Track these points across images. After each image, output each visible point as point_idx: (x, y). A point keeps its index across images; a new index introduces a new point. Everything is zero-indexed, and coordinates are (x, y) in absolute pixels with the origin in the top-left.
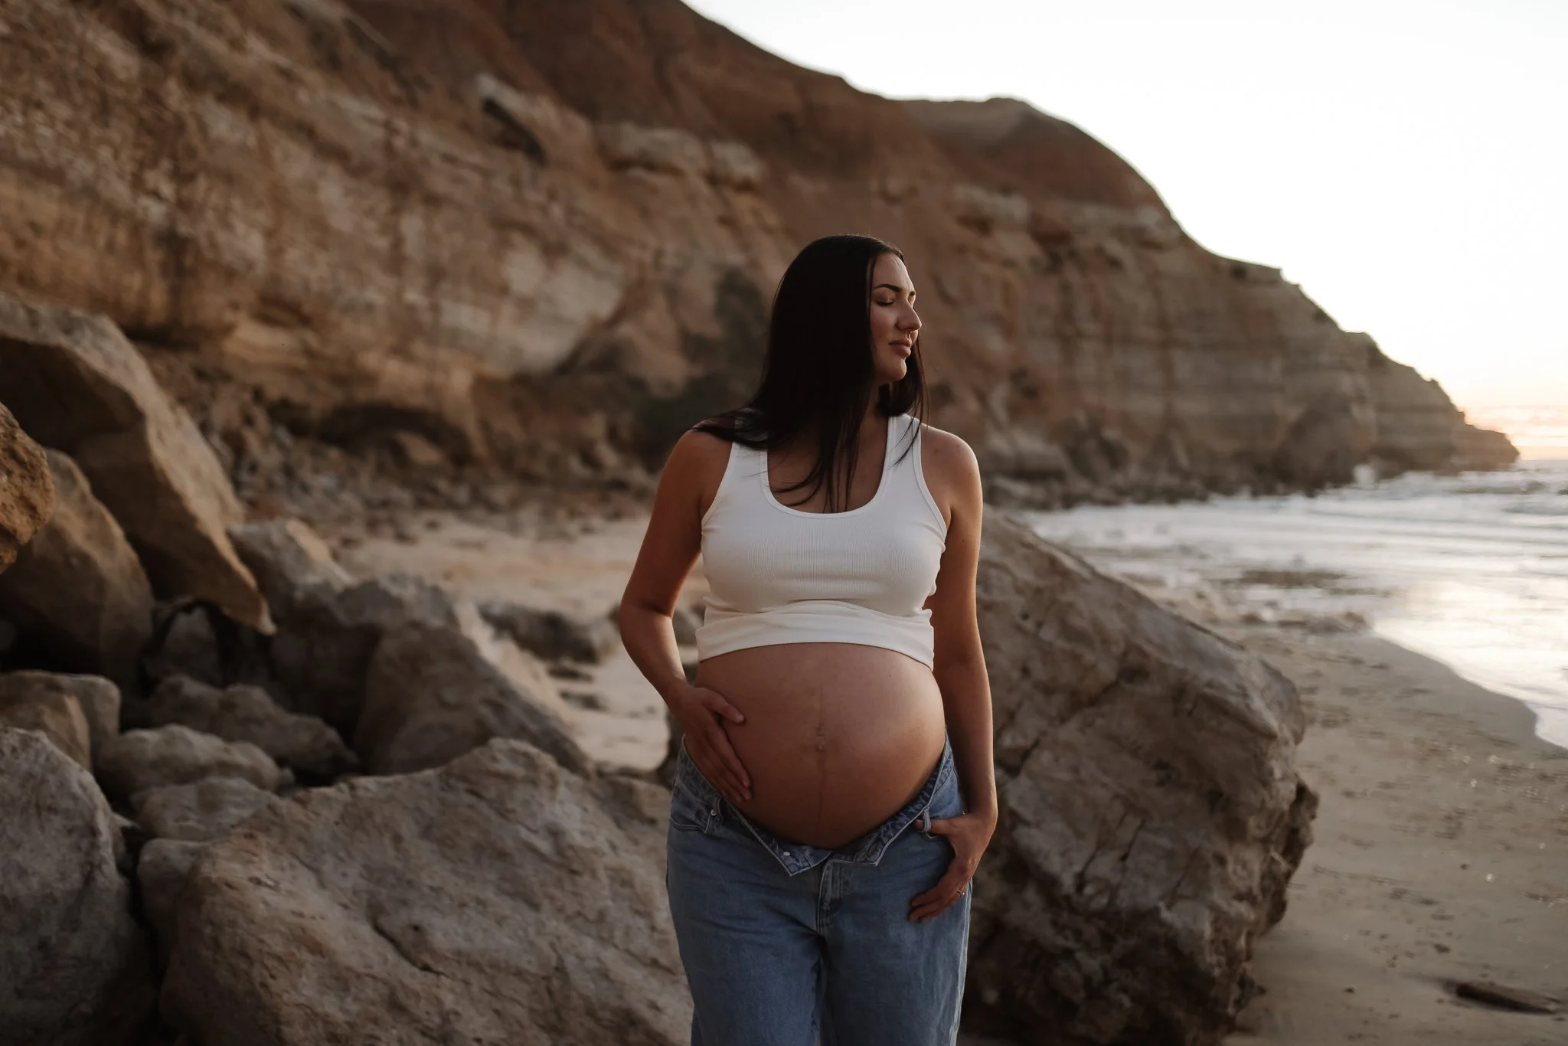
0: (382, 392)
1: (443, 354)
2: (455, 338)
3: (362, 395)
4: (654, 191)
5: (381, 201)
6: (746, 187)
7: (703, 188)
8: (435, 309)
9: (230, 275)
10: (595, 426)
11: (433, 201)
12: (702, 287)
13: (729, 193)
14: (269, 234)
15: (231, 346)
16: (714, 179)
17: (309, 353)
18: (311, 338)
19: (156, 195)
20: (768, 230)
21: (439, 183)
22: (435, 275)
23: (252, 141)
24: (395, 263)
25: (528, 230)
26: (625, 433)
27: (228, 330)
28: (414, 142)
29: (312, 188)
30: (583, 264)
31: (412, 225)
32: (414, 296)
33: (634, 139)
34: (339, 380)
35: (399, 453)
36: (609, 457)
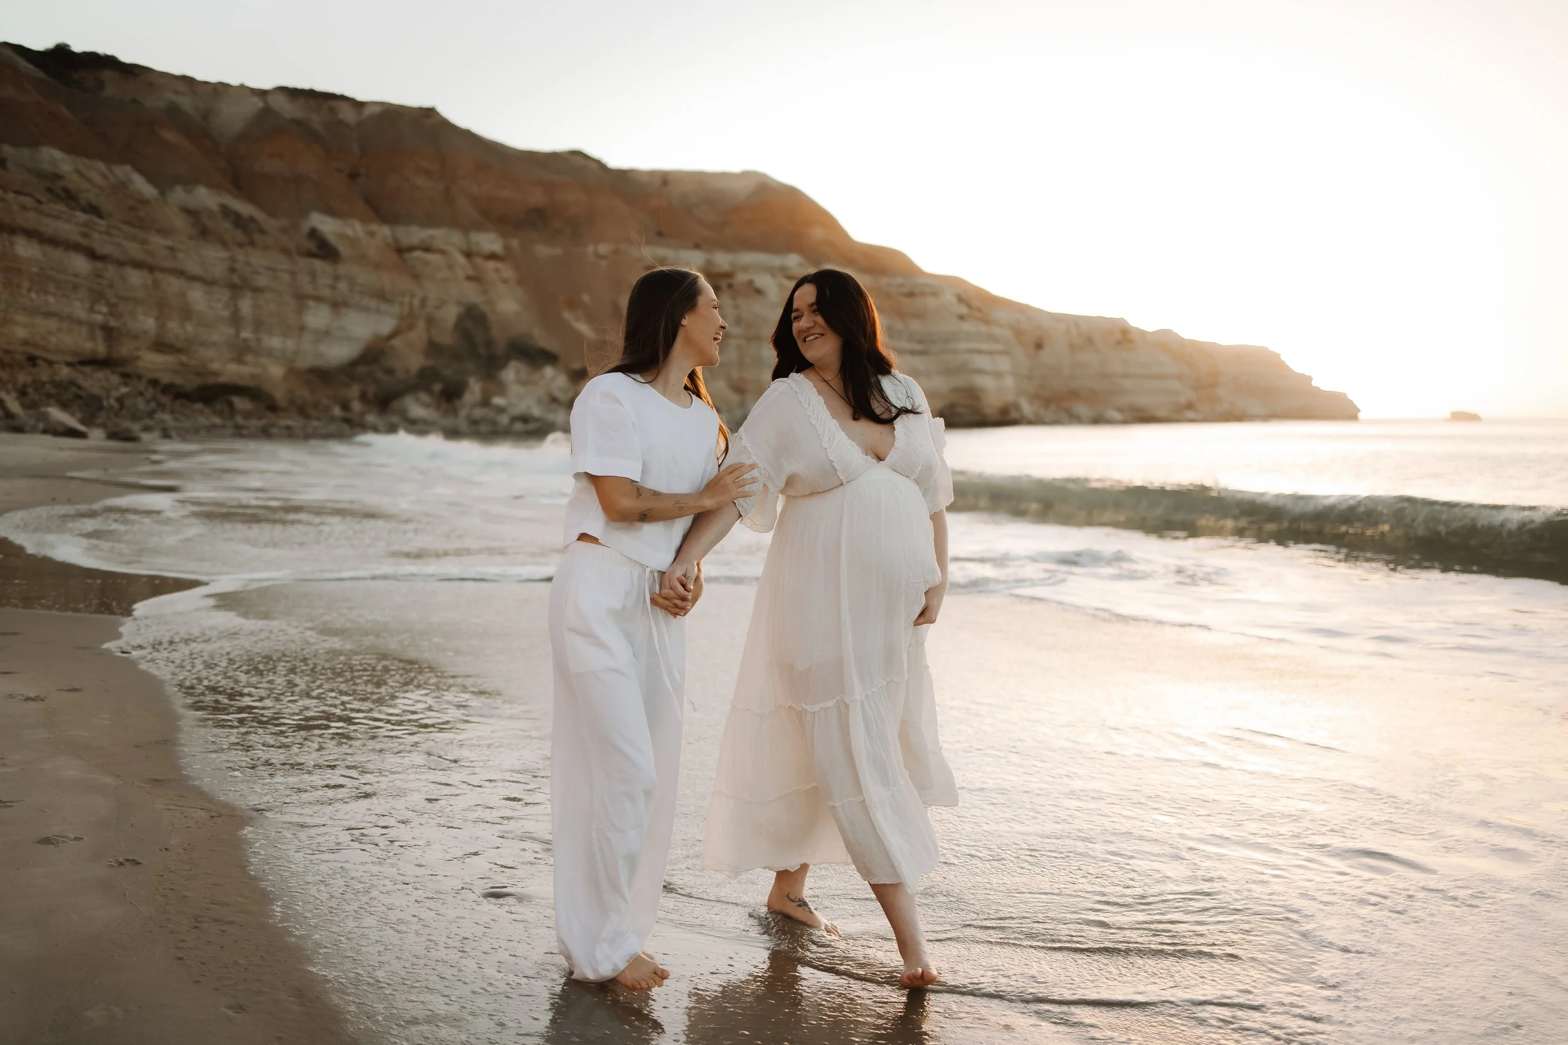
0: (222, 379)
1: (264, 360)
2: (270, 353)
3: (211, 380)
4: (427, 263)
5: (225, 294)
6: (493, 256)
7: (461, 260)
8: (259, 340)
9: (135, 337)
10: (354, 391)
11: (256, 290)
12: (450, 314)
13: (478, 261)
14: (157, 318)
15: (140, 364)
16: (468, 255)
17: (183, 364)
18: (184, 359)
19: (100, 313)
20: (505, 281)
21: (262, 281)
22: (259, 325)
23: (149, 282)
24: (236, 320)
25: (318, 299)
26: (370, 395)
27: (137, 358)
28: (248, 264)
29: (183, 294)
30: (365, 309)
31: (246, 305)
32: (246, 334)
33: (416, 234)
34: (199, 374)
35: (231, 405)
36: (357, 406)
